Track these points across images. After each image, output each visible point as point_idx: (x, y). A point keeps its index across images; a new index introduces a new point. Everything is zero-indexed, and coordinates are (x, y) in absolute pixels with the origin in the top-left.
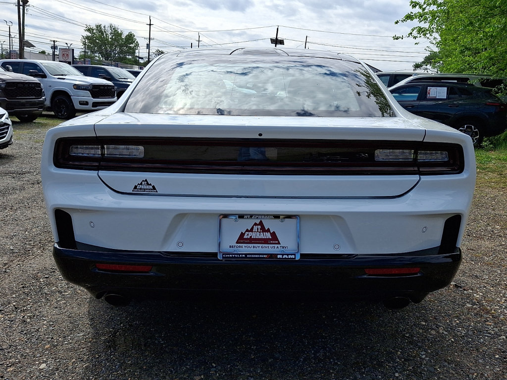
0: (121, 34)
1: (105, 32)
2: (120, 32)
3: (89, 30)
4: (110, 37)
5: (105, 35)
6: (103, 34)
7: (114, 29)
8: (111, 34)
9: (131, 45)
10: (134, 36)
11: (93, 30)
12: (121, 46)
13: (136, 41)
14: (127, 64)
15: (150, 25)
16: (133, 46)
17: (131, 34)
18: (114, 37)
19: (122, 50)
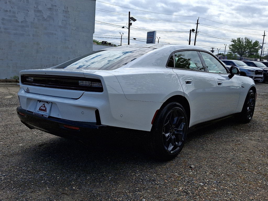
0: (251, 42)
1: (242, 41)
2: (250, 41)
3: (234, 41)
4: (245, 44)
5: (242, 43)
6: (240, 43)
7: (247, 39)
8: (245, 42)
9: (256, 48)
10: (258, 42)
11: (235, 41)
12: (250, 48)
13: (259, 45)
14: (253, 58)
15: (264, 36)
16: (257, 48)
17: (257, 42)
18: (247, 44)
19: (251, 50)
